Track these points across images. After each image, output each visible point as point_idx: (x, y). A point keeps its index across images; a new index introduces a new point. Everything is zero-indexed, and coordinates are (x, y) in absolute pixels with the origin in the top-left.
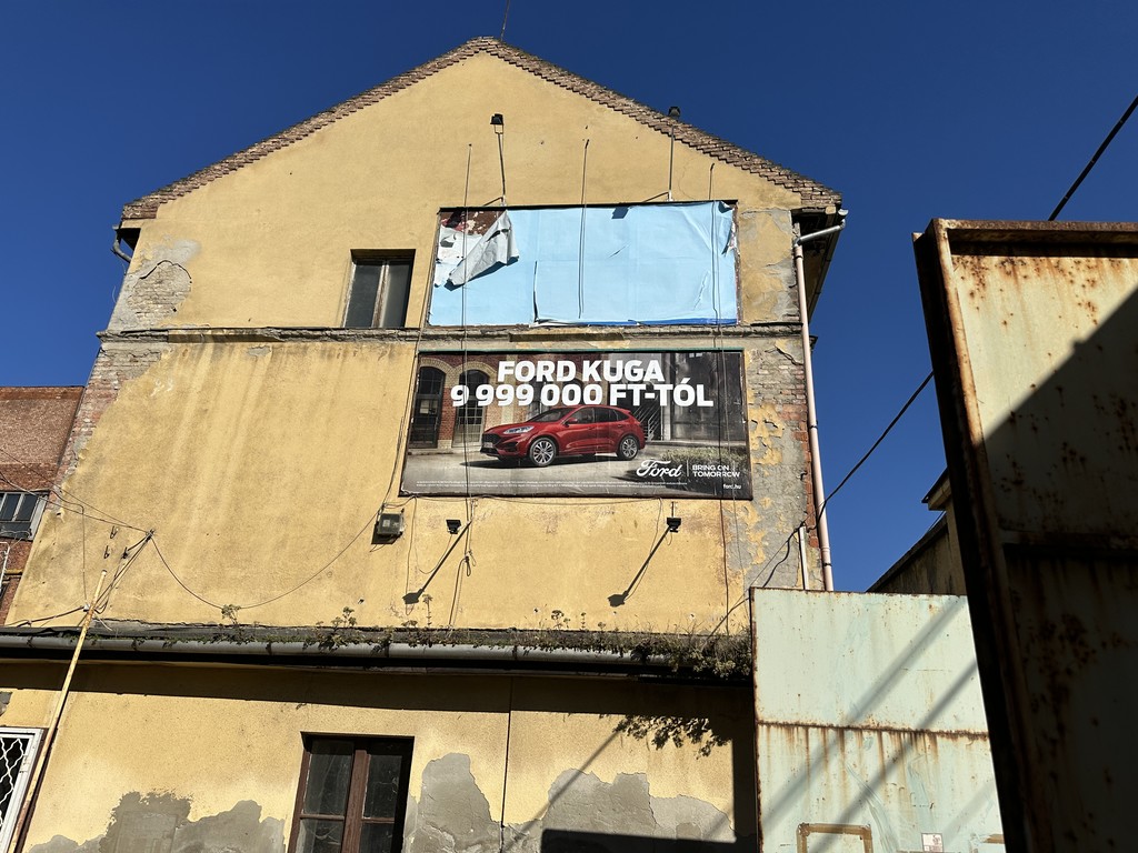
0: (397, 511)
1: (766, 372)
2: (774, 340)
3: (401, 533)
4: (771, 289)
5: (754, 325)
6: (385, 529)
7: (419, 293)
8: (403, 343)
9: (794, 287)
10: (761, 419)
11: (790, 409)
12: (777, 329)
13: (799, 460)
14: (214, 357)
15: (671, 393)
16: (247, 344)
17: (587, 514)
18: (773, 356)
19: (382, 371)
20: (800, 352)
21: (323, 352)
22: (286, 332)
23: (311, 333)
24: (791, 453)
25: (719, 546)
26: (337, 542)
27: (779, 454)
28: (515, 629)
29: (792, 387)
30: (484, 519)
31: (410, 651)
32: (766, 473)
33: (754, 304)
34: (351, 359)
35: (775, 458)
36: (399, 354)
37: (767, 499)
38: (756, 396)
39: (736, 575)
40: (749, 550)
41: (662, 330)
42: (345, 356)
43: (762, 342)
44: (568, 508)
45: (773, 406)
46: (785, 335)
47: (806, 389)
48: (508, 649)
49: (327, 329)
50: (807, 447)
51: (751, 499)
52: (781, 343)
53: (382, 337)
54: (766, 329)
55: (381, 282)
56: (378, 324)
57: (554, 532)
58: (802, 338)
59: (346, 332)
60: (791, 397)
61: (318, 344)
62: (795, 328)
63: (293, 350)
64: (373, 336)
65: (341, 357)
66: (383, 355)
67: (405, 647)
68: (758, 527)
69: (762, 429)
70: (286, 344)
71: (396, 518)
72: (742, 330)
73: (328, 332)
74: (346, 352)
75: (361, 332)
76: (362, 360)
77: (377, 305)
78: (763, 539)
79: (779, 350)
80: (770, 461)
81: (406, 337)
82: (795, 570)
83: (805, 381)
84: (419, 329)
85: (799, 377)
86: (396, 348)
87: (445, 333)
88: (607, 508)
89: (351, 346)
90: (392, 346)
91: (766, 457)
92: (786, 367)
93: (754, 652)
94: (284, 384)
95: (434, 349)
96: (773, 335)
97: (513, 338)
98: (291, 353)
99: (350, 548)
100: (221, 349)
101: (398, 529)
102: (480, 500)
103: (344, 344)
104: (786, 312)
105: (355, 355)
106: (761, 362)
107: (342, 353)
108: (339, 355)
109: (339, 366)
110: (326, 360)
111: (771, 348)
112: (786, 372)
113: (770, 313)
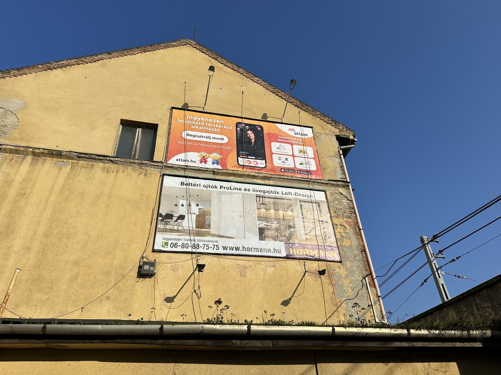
0: (152, 260)
1: (337, 202)
2: (338, 188)
3: (155, 273)
4: (333, 166)
5: (329, 180)
6: (146, 270)
7: (161, 145)
8: (152, 169)
9: (342, 166)
10: (338, 223)
11: (350, 220)
12: (340, 183)
13: (358, 244)
14: (32, 164)
16: (55, 159)
17: (262, 267)
18: (338, 195)
19: (140, 182)
20: (349, 194)
21: (104, 169)
22: (81, 155)
23: (97, 157)
24: (354, 241)
25: (330, 286)
26: (113, 278)
27: (349, 241)
29: (349, 210)
32: (346, 250)
33: (327, 171)
34: (121, 174)
35: (348, 243)
36: (151, 174)
37: (348, 263)
38: (335, 212)
40: (344, 288)
41: (288, 178)
42: (117, 172)
43: (333, 188)
44: (251, 263)
45: (343, 218)
47: (355, 212)
49: (107, 156)
50: (360, 238)
51: (341, 262)
52: (341, 190)
53: (141, 164)
54: (335, 183)
55: (136, 138)
58: (349, 189)
59: (119, 159)
61: (101, 164)
62: (347, 184)
63: (85, 165)
64: (135, 163)
65: (115, 172)
66: (140, 174)
68: (347, 277)
69: (340, 229)
70: (81, 162)
71: (152, 264)
72: (324, 182)
73: (108, 158)
74: (118, 170)
75: (128, 160)
76: (128, 175)
78: (349, 282)
79: (340, 193)
80: (346, 244)
81: (155, 165)
82: (367, 298)
83: (353, 208)
84: (162, 162)
85: (351, 206)
86: (149, 171)
88: (272, 263)
89: (121, 167)
90: (146, 170)
91: (344, 242)
92: (345, 201)
94: (78, 183)
95: (171, 174)
96: (338, 186)
97: (214, 173)
98: (83, 167)
99: (121, 282)
100: (37, 160)
101: (153, 271)
103: (117, 165)
104: (340, 177)
105: (123, 172)
106: (334, 198)
107: (115, 170)
108: (113, 171)
109: (114, 176)
110: (105, 173)
111: (337, 192)
112: (345, 203)
113: (334, 176)
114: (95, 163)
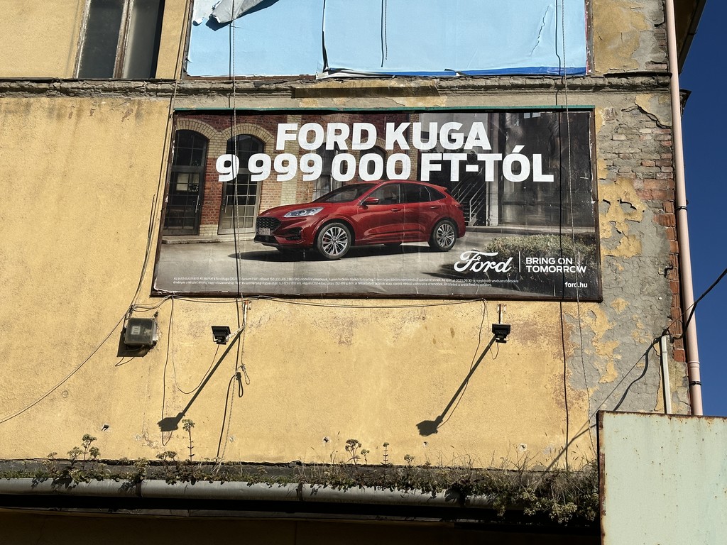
0: (148, 315)
1: (623, 137)
2: (634, 95)
3: (155, 343)
4: (631, 28)
5: (608, 76)
6: (135, 337)
7: (174, 34)
8: (153, 99)
9: (661, 25)
10: (615, 198)
11: (653, 185)
12: (639, 80)
13: (662, 251)
15: (499, 165)
17: (391, 320)
18: (633, 116)
19: (127, 136)
20: (666, 111)
21: (51, 110)
23: (34, 85)
24: (652, 242)
25: (558, 361)
26: (74, 354)
27: (637, 244)
28: (299, 463)
29: (656, 156)
30: (259, 326)
31: (167, 489)
32: (620, 268)
33: (609, 48)
34: (87, 121)
35: (632, 249)
36: (149, 113)
37: (621, 300)
38: (609, 168)
39: (579, 396)
40: (596, 364)
41: (489, 83)
42: (79, 116)
43: (618, 98)
44: (366, 313)
45: (631, 181)
46: (649, 88)
47: (674, 159)
48: (291, 487)
49: (55, 80)
50: (673, 234)
51: (600, 301)
52: (644, 100)
53: (126, 91)
54: (624, 81)
55: (124, 19)
56: (120, 74)
57: (349, 343)
58: (671, 93)
59: (80, 85)
60: (654, 170)
61: (45, 100)
62: (662, 80)
63: (12, 107)
64: (115, 90)
65: (74, 117)
66: (127, 114)
67: (160, 484)
68: (609, 336)
69: (616, 211)
70: (5, 101)
71: (148, 324)
72: (593, 82)
73: (56, 84)
74: (80, 111)
75: (99, 85)
76: (101, 120)
77: (119, 50)
78: (614, 351)
79: (640, 108)
80: (626, 252)
81: (157, 91)
82: (654, 390)
83: (672, 150)
84: (173, 81)
85: (665, 144)
86: (145, 106)
87: (207, 86)
88: (417, 312)
89: (86, 102)
90: (140, 103)
91: (621, 247)
92: (649, 131)
93: (601, 491)
95: (194, 107)
96: (633, 88)
97: (296, 93)
98: (10, 112)
99: (90, 362)
101: (149, 337)
102: (255, 301)
103: (78, 99)
104: (649, 58)
105: (91, 115)
106: (617, 124)
107: (75, 111)
108: (71, 114)
109: (72, 128)
110: (54, 120)
111: (630, 105)
112: (649, 137)
113: (630, 60)
114: (32, 100)
